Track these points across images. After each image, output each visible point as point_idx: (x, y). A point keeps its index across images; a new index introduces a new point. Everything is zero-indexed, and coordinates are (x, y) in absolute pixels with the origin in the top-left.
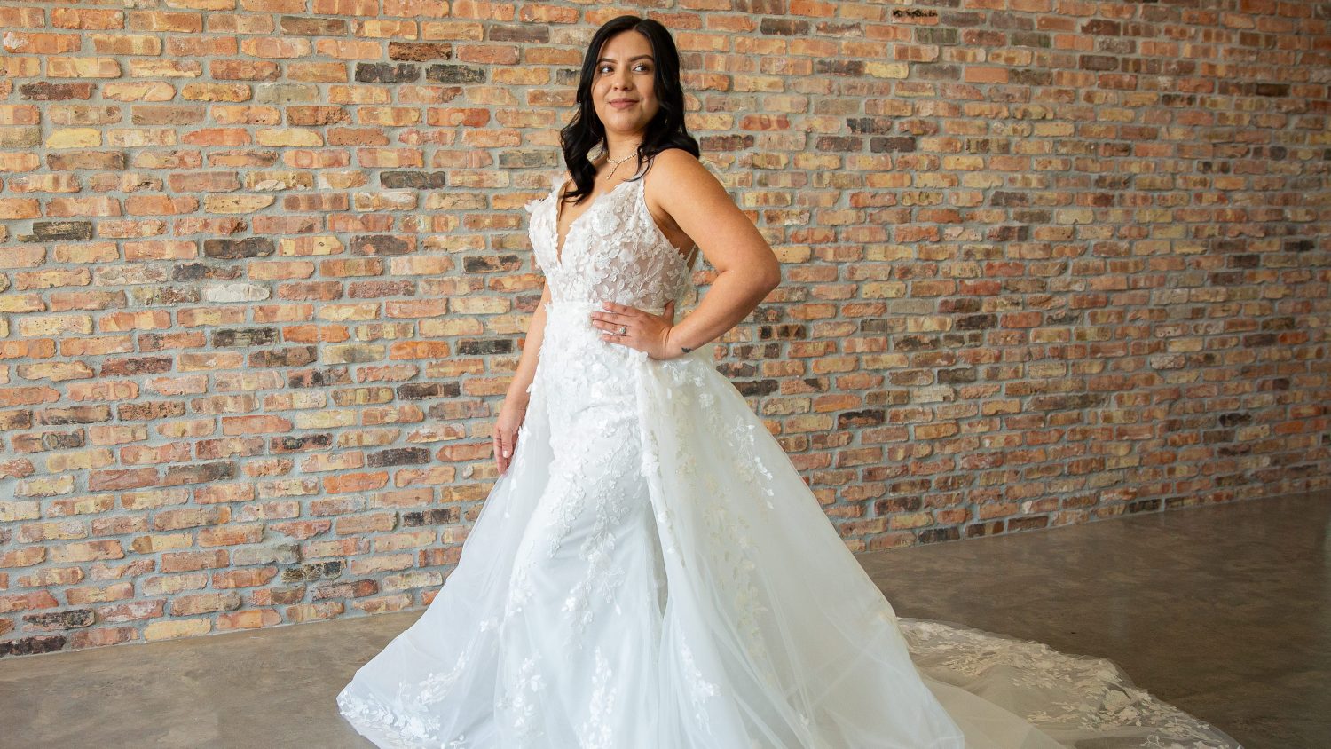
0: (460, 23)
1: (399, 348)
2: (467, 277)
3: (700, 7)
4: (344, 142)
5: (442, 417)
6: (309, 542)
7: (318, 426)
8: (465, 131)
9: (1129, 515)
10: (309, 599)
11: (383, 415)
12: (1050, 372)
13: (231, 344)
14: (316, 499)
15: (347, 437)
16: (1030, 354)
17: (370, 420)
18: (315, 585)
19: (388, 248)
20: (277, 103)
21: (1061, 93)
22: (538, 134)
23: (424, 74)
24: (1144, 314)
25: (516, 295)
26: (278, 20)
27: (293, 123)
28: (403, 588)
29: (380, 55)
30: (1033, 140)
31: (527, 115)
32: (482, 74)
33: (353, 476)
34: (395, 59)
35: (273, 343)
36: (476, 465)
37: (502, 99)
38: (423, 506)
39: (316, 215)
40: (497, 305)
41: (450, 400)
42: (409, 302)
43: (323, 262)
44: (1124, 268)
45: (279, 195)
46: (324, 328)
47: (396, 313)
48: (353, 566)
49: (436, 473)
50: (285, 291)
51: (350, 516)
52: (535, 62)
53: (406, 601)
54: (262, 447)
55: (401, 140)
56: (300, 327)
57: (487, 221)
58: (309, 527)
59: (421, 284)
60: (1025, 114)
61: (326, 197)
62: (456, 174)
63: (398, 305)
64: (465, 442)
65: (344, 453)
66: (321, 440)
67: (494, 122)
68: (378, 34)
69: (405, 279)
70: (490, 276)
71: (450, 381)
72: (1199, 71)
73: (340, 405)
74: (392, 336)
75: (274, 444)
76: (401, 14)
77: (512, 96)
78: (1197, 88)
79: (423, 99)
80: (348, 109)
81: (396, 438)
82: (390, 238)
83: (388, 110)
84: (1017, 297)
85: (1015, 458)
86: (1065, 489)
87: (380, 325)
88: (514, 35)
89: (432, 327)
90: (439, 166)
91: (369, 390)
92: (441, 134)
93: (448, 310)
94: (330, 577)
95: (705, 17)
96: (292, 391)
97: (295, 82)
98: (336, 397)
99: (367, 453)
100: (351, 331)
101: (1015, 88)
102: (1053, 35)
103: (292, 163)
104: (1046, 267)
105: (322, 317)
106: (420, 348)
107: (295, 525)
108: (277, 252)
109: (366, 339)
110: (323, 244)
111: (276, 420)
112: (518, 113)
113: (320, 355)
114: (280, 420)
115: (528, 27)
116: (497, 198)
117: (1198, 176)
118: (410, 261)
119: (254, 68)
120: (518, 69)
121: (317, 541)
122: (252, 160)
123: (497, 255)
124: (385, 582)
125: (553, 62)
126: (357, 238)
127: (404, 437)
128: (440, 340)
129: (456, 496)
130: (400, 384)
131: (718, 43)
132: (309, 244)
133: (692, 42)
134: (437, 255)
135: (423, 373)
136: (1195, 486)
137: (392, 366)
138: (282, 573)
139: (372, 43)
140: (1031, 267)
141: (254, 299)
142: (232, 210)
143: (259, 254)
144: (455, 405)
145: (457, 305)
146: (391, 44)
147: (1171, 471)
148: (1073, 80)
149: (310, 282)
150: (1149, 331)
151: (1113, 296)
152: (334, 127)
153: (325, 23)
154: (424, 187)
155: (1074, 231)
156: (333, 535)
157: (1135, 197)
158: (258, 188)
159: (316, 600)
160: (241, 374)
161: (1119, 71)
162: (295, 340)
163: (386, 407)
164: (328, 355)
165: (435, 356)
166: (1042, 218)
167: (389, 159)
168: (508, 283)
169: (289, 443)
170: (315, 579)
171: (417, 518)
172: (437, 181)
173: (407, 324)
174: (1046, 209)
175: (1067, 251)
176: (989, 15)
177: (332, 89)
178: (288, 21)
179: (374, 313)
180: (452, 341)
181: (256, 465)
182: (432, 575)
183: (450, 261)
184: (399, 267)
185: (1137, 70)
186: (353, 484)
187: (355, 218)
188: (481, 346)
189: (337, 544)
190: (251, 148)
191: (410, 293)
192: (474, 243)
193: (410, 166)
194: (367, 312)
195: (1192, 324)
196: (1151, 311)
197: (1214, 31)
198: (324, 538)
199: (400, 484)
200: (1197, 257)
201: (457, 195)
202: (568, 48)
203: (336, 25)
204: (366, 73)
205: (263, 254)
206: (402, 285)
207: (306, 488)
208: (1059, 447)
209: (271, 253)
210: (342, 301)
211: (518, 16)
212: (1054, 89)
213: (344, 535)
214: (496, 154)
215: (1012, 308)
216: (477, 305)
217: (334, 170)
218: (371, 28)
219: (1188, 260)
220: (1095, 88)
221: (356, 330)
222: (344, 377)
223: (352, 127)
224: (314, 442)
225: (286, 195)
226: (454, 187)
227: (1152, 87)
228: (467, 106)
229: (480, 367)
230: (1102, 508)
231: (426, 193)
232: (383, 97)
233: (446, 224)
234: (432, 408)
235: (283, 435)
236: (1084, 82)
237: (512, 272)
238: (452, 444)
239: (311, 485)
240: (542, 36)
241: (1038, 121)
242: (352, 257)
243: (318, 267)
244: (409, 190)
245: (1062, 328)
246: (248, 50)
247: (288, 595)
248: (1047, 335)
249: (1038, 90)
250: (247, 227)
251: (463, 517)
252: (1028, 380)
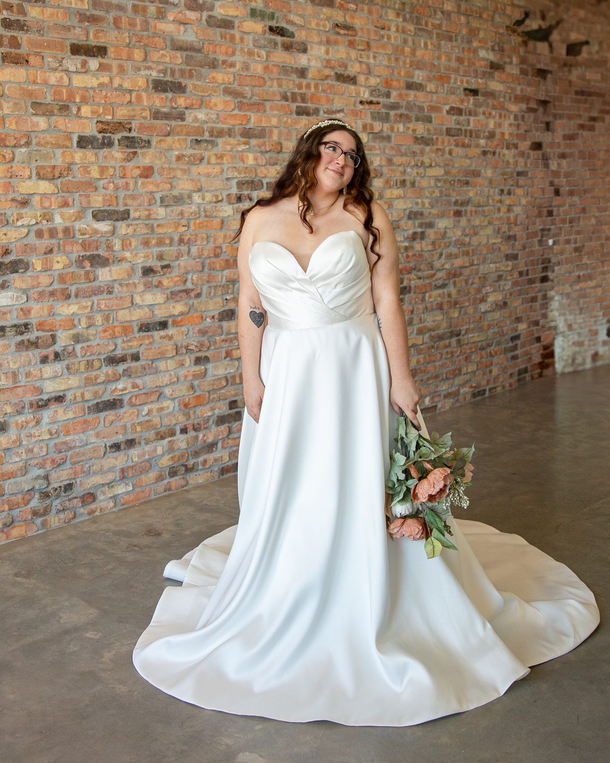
0: (137, 108)
1: (105, 331)
2: (142, 280)
3: (265, 98)
4: (70, 190)
5: (130, 376)
6: (53, 471)
7: (58, 389)
8: (140, 181)
9: (473, 400)
10: (54, 511)
11: (96, 378)
12: (436, 318)
13: (3, 336)
14: (57, 441)
15: (75, 395)
16: (426, 308)
17: (89, 382)
18: (58, 501)
19: (98, 263)
20: (29, 163)
21: (438, 150)
22: (180, 182)
23: (116, 142)
24: (477, 280)
25: (169, 290)
26: (29, 104)
27: (40, 177)
28: (110, 496)
29: (91, 130)
30: (426, 178)
31: (174, 169)
32: (149, 142)
33: (78, 422)
34: (100, 132)
35: (30, 333)
36: (150, 406)
37: (160, 159)
38: (120, 438)
39: (54, 241)
40: (160, 298)
41: (134, 364)
42: (111, 299)
43: (59, 275)
44: (467, 253)
45: (31, 228)
46: (60, 321)
47: (103, 307)
48: (80, 484)
49: (127, 415)
50: (36, 296)
51: (77, 450)
52: (178, 134)
53: (112, 504)
54: (23, 408)
55: (103, 188)
56: (45, 321)
57: (154, 242)
58: (53, 461)
59: (116, 286)
60: (423, 163)
61: (60, 229)
62: (136, 210)
63: (104, 302)
64: (143, 391)
65: (73, 407)
66: (60, 399)
67: (156, 175)
68: (89, 115)
69: (106, 283)
70: (155, 278)
71: (134, 351)
72: (498, 136)
73: (70, 374)
74: (100, 322)
75: (31, 405)
76: (103, 101)
77: (166, 157)
78: (497, 145)
79: (116, 159)
80: (72, 166)
81: (104, 393)
82: (98, 256)
83: (96, 167)
84: (420, 274)
85: (421, 372)
86: (444, 388)
87: (93, 316)
88: (167, 116)
89: (124, 315)
90: (126, 205)
91: (88, 361)
92: (127, 183)
93: (132, 303)
94: (67, 494)
95: (268, 104)
96: (41, 366)
97: (40, 148)
98: (68, 368)
99: (87, 405)
100: (76, 322)
101: (417, 148)
102: (433, 115)
103: (39, 206)
104: (433, 255)
105: (59, 312)
106: (116, 329)
107: (45, 460)
108: (30, 269)
109: (85, 326)
110: (59, 262)
111: (32, 388)
112: (170, 169)
113: (58, 339)
114: (34, 388)
115: (174, 111)
116: (158, 226)
117: (497, 198)
118: (110, 271)
119: (15, 138)
120: (169, 139)
121: (58, 470)
122: (14, 204)
123: (159, 264)
124: (99, 493)
125: (188, 134)
126: (79, 256)
127: (109, 392)
128: (128, 324)
129: (139, 429)
130: (105, 356)
131: (274, 121)
132: (50, 262)
133: (261, 121)
134: (125, 266)
135: (119, 347)
136: (501, 380)
137: (101, 344)
138: (37, 496)
139: (86, 121)
140: (426, 255)
141: (17, 303)
142: (3, 240)
143: (20, 271)
144: (137, 367)
145: (138, 299)
146: (97, 122)
147: (491, 372)
148: (443, 143)
149: (51, 289)
150: (479, 290)
151: (463, 270)
152: (64, 180)
153: (57, 107)
154: (117, 220)
155: (445, 233)
156: (68, 465)
157: (471, 211)
158: (19, 223)
159: (59, 511)
160: (10, 357)
161: (463, 137)
162: (43, 330)
163: (98, 372)
164: (63, 339)
165: (126, 335)
166: (430, 225)
167: (97, 201)
168: (166, 283)
169: (40, 403)
170: (58, 497)
171: (116, 447)
172: (125, 216)
173: (109, 314)
174: (432, 220)
175: (442, 245)
176: (404, 103)
177: (63, 153)
178: (35, 105)
179: (89, 308)
180: (135, 324)
181: (20, 421)
182: (126, 484)
183: (133, 269)
184: (104, 275)
185: (471, 136)
186: (79, 427)
187: (77, 243)
188: (151, 326)
189: (70, 470)
190: (13, 196)
191: (110, 293)
192: (146, 257)
193: (109, 206)
194: (85, 308)
195: (497, 284)
196: (480, 278)
197: (503, 113)
198: (62, 467)
199: (107, 425)
200: (499, 245)
201: (137, 225)
202: (196, 125)
203: (64, 108)
204: (84, 142)
205: (22, 270)
206: (106, 288)
207: (51, 434)
208: (441, 363)
209: (27, 269)
210: (70, 301)
211: (168, 104)
212: (435, 147)
213: (75, 463)
214: (158, 196)
215: (417, 281)
216: (149, 298)
217: (65, 210)
218: (86, 110)
219: (495, 246)
220: (453, 147)
221: (79, 320)
222: (72, 354)
223: (75, 180)
224: (55, 401)
225: (35, 228)
226: (135, 219)
227: (478, 146)
228: (141, 164)
229: (151, 340)
230: (461, 397)
231: (118, 224)
232: (93, 159)
233: (130, 244)
234: (124, 370)
235: (37, 398)
236: (447, 143)
237: (167, 275)
238: (136, 393)
239: (54, 431)
240: (181, 117)
241: (428, 167)
242: (76, 270)
243: (56, 278)
244: (109, 222)
245: (440, 291)
246: (11, 126)
247: (42, 511)
248: (434, 296)
249: (428, 149)
250: (11, 251)
251: (143, 442)
252: (426, 324)
